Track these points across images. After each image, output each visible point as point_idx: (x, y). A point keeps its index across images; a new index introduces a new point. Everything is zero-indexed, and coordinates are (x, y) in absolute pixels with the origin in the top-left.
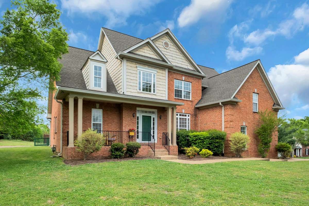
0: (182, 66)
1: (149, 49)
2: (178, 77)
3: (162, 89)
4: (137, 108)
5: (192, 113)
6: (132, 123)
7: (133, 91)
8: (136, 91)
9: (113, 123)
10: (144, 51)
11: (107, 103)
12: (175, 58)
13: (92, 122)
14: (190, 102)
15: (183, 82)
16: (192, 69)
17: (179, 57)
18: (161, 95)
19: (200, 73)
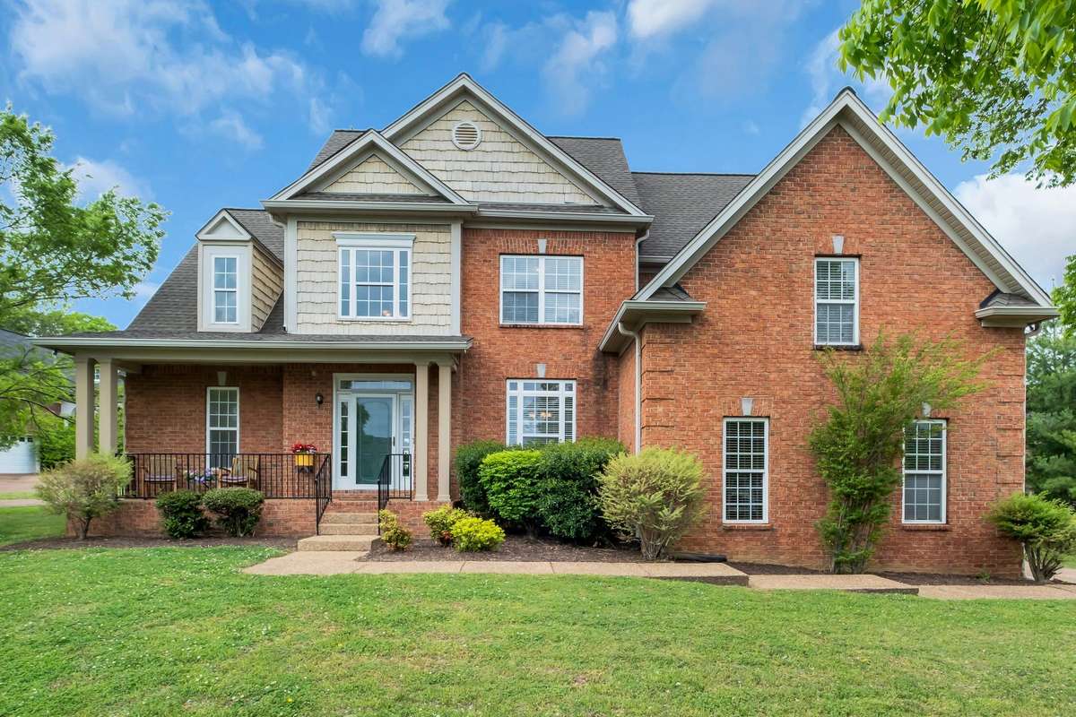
0: (539, 200)
1: (383, 168)
2: (518, 243)
3: (435, 299)
4: (334, 374)
5: (586, 374)
6: (316, 424)
7: (318, 319)
8: (332, 319)
9: (271, 429)
10: (361, 177)
11: (253, 367)
12: (507, 177)
13: (209, 428)
14: (572, 332)
15: (542, 260)
16: (587, 201)
17: (522, 167)
18: (434, 320)
19: (624, 211)
